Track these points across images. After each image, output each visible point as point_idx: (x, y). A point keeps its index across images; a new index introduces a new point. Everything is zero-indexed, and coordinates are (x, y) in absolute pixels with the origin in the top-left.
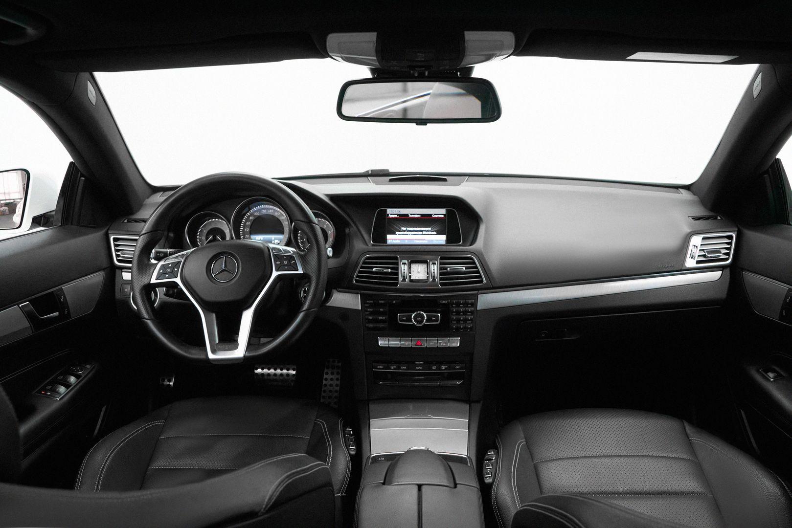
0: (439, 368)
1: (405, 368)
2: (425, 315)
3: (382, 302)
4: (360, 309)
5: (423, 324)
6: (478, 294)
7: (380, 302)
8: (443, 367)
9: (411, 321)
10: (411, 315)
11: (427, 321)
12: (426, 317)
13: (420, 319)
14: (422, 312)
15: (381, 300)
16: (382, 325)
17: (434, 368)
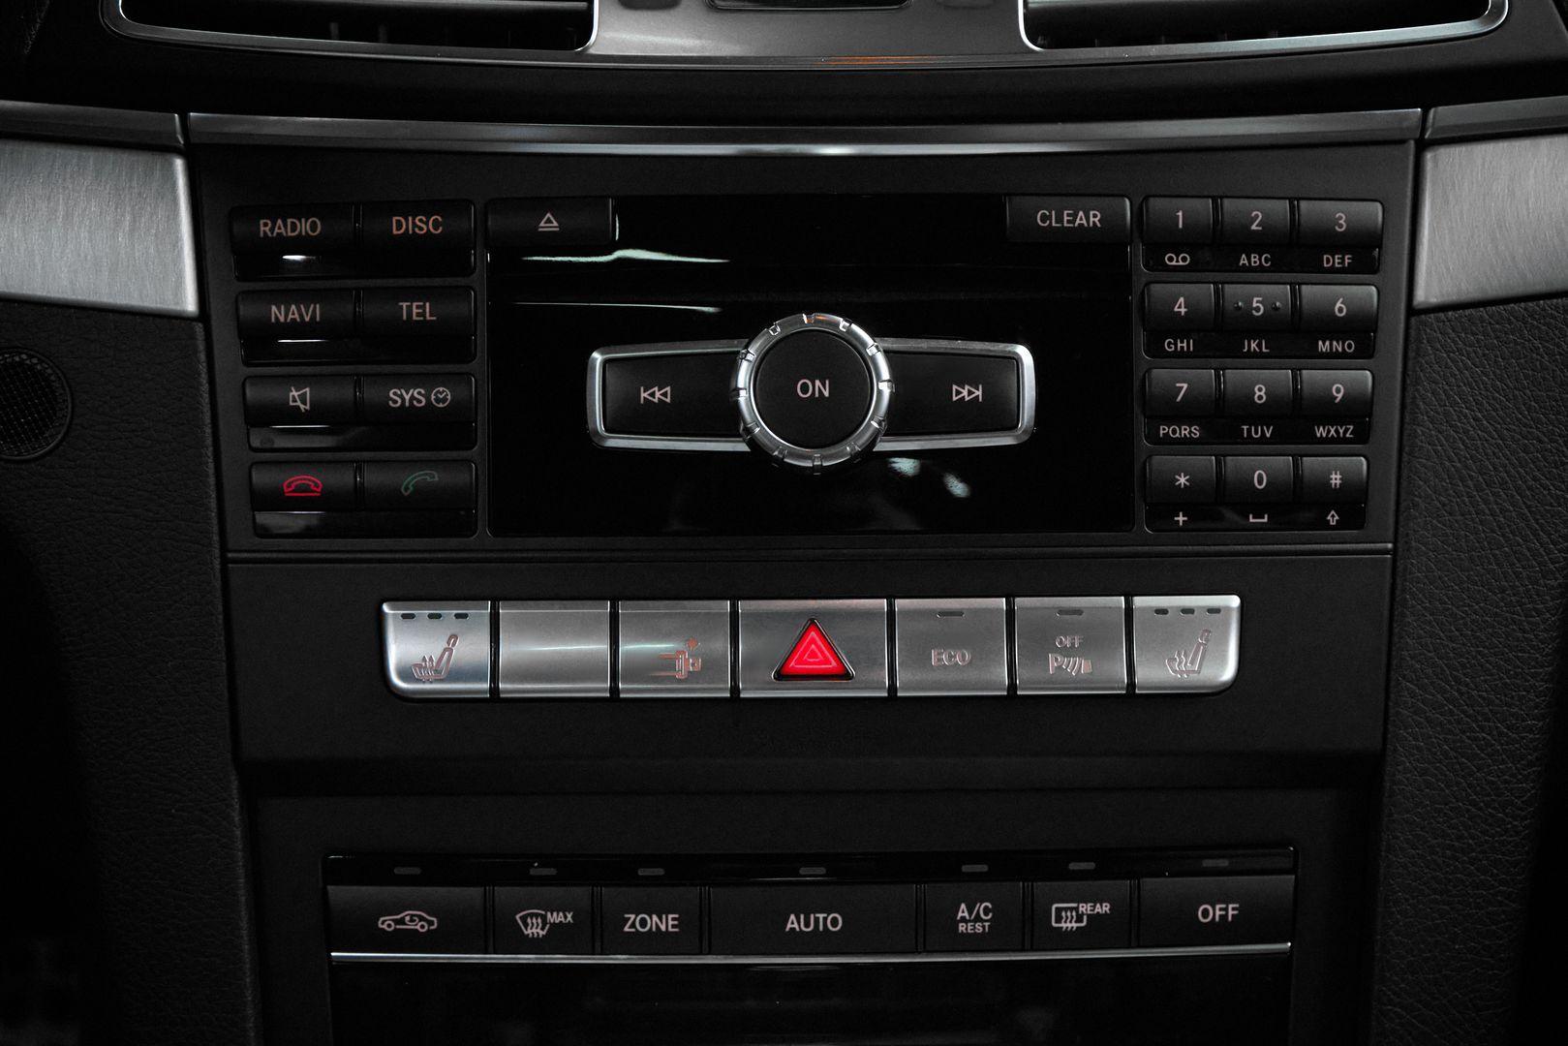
0: (1030, 927)
1: (668, 923)
2: (873, 348)
3: (424, 225)
4: (190, 304)
5: (850, 448)
6: (1423, 145)
7: (401, 226)
8: (1070, 916)
9: (728, 421)
10: (731, 363)
11: (899, 421)
12: (885, 374)
13: (821, 388)
14: (843, 324)
15: (410, 209)
16: (416, 478)
17: (972, 918)
